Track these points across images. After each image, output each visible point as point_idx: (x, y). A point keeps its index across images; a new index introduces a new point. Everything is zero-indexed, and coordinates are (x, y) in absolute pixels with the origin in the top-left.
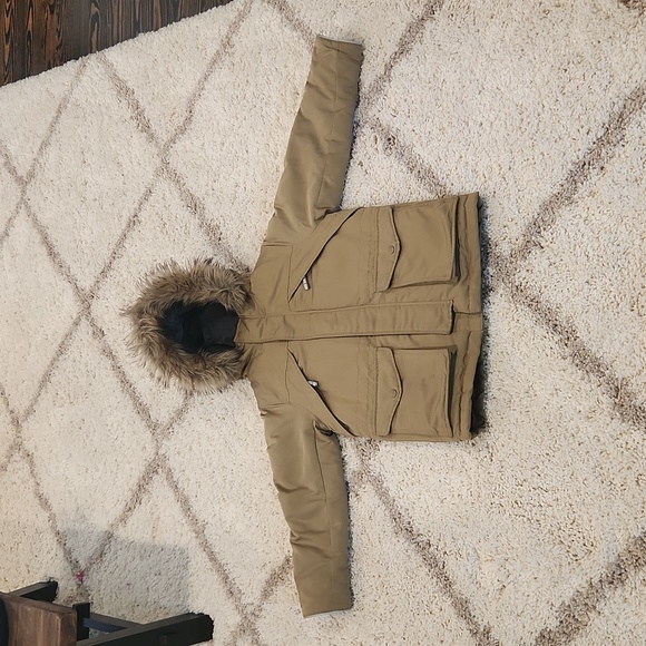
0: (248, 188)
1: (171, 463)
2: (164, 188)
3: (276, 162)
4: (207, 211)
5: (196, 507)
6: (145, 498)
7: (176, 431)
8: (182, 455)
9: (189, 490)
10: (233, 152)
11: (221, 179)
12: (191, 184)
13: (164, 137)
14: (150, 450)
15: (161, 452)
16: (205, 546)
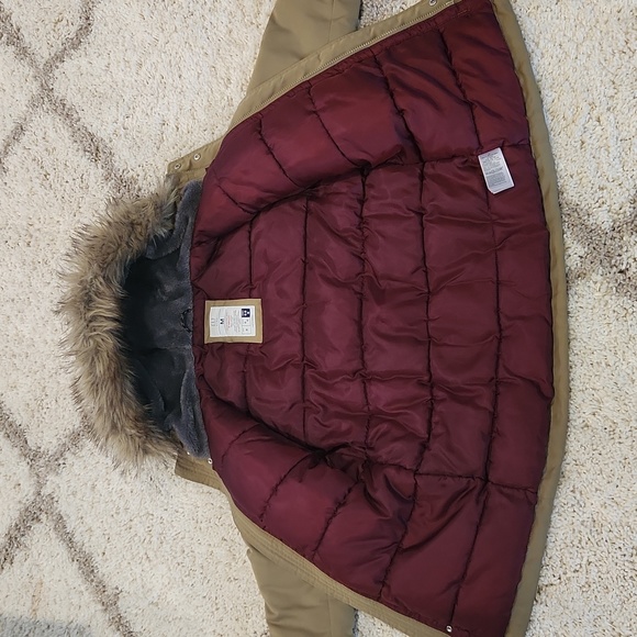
0: (184, 128)
1: (63, 507)
2: (46, 124)
3: (228, 92)
4: (116, 158)
5: (104, 569)
6: (19, 555)
7: (69, 462)
8: (79, 496)
9: (92, 544)
10: (158, 77)
11: (138, 113)
12: (89, 119)
13: (44, 54)
14: (28, 489)
15: (46, 491)
16: (119, 622)
